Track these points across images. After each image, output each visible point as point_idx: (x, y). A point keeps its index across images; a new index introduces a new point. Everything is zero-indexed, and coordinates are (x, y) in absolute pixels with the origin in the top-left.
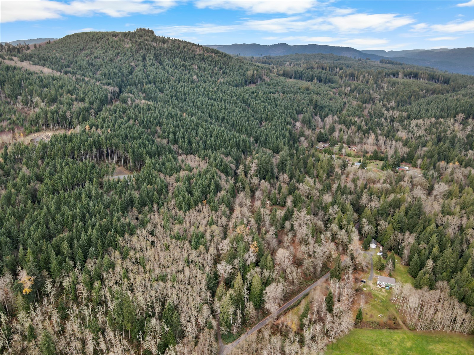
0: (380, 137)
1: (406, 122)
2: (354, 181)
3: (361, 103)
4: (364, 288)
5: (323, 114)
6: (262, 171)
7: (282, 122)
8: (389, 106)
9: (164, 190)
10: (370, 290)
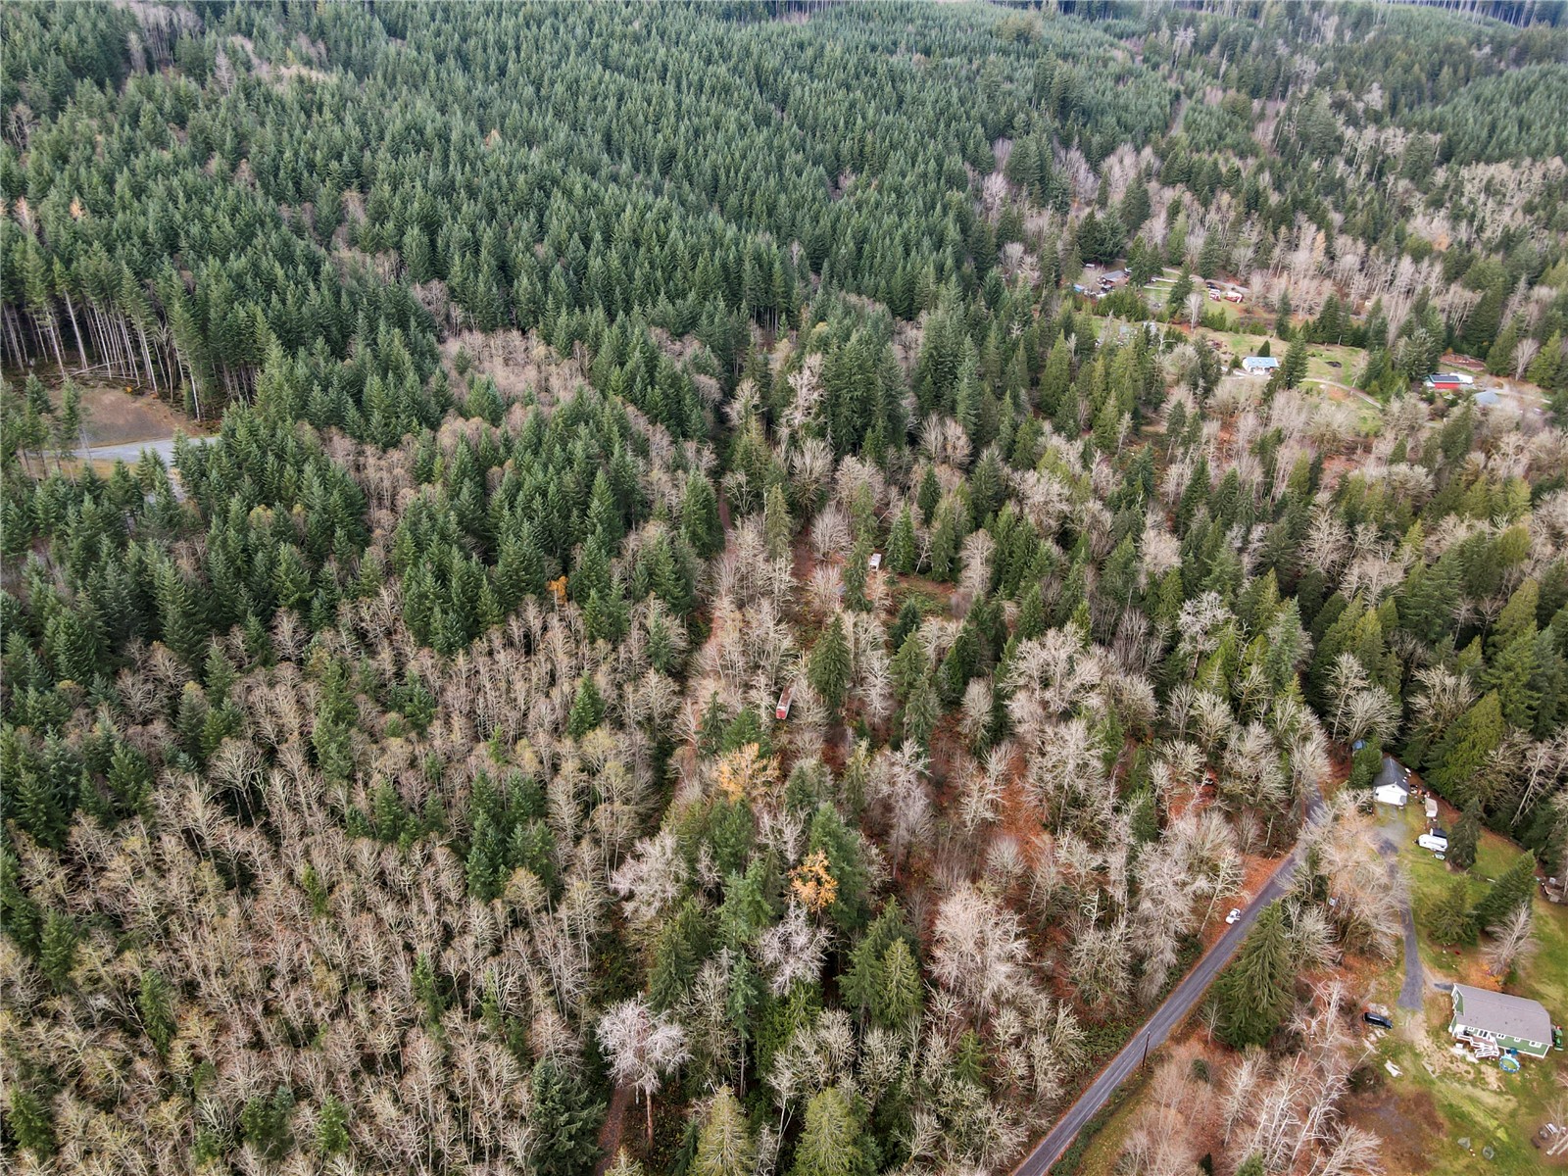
0: (1342, 242)
1: (1441, 175)
2: (1264, 450)
3: (1243, 96)
4: (1389, 1066)
5: (1097, 139)
6: (845, 411)
7: (925, 175)
8: (1360, 106)
9: (339, 532)
10: (1422, 1079)
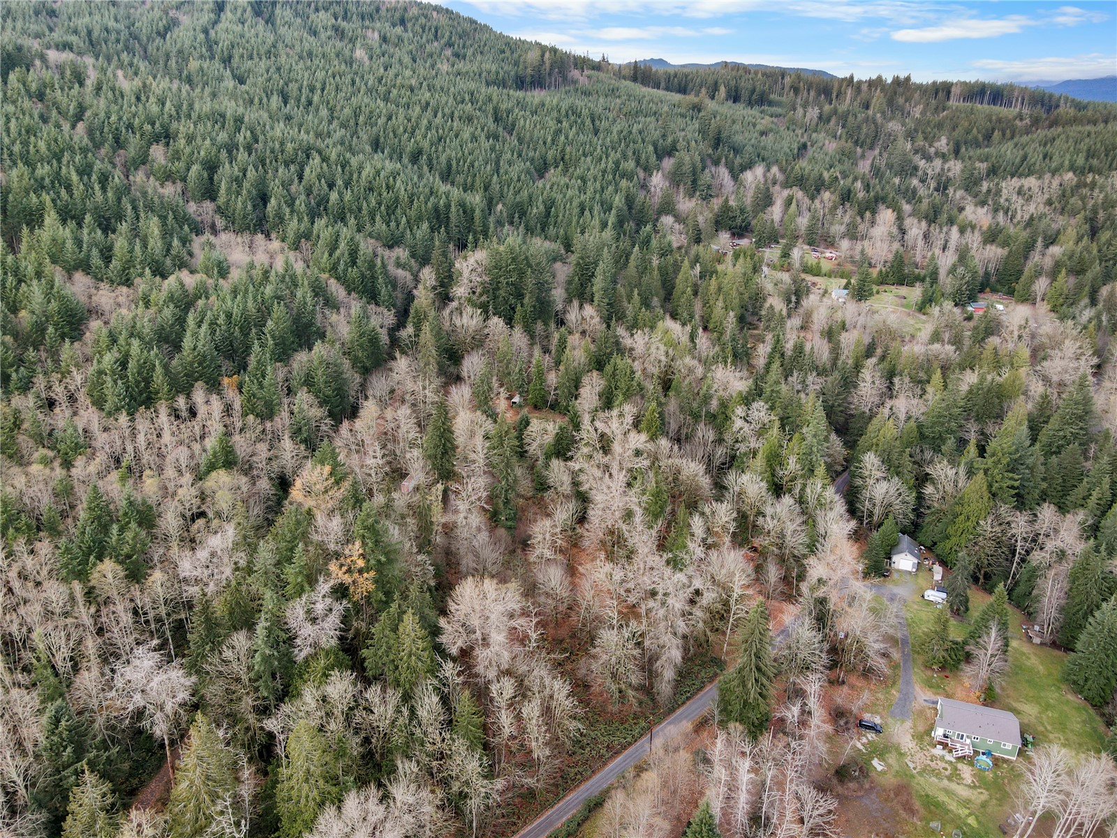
0: (909, 222)
2: (830, 334)
3: (850, 144)
4: (875, 762)
5: (738, 160)
6: (502, 293)
8: (932, 150)
10: (905, 773)
